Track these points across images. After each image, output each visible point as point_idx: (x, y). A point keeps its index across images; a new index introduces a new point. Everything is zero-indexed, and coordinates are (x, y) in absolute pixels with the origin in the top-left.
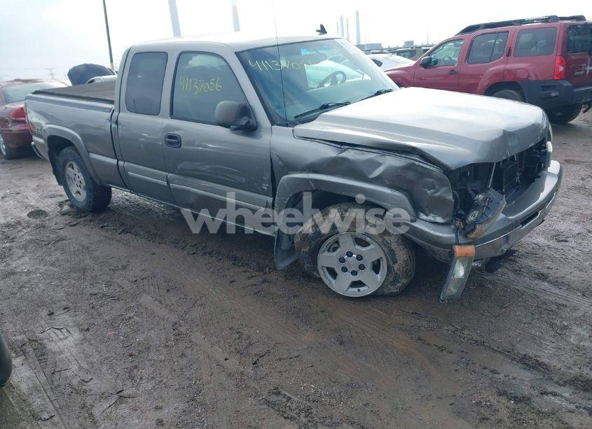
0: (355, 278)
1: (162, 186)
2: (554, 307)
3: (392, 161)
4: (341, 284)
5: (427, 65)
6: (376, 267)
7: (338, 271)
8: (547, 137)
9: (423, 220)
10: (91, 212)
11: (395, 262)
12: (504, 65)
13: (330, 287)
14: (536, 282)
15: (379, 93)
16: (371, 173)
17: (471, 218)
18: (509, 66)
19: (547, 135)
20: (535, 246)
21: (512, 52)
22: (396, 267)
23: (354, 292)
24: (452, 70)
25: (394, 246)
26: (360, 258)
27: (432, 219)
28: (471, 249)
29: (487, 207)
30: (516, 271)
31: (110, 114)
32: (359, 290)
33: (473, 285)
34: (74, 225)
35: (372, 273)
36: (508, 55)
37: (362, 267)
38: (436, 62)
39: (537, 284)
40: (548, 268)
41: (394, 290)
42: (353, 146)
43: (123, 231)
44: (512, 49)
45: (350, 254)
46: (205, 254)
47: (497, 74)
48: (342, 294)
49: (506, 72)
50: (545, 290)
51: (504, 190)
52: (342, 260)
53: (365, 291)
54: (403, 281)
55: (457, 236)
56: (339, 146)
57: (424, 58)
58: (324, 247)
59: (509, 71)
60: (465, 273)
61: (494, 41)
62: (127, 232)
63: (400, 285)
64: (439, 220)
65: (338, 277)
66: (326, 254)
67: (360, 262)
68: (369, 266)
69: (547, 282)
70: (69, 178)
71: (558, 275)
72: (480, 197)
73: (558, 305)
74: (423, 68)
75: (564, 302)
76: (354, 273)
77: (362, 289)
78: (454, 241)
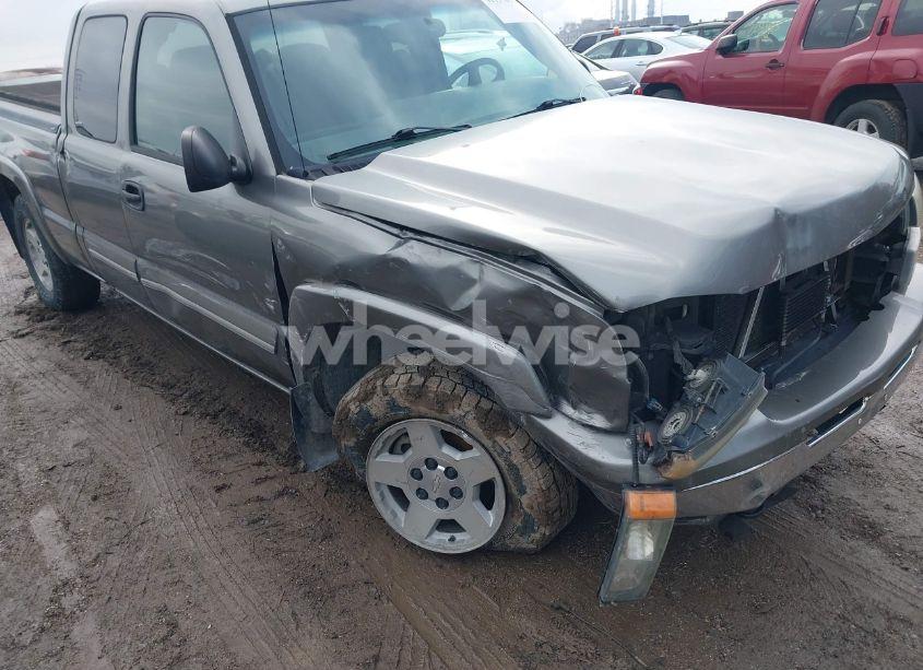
0: (443, 514)
1: (131, 279)
2: (879, 623)
3: (497, 277)
4: (416, 524)
5: (727, 50)
6: (486, 494)
7: (411, 495)
8: (907, 218)
9: (567, 416)
10: (63, 310)
11: (522, 491)
12: (872, 53)
13: (394, 527)
14: (852, 543)
15: (546, 106)
16: (455, 299)
17: (669, 430)
18: (880, 54)
19: (907, 208)
20: (868, 445)
21: (891, 26)
22: (525, 500)
23: (440, 542)
24: (775, 61)
25: (517, 459)
26: (451, 473)
27: (585, 417)
28: (666, 502)
29: (707, 408)
30: (814, 508)
31: (56, 136)
32: (452, 539)
33: (709, 540)
34: (23, 336)
35: (479, 506)
36: (881, 32)
37: (457, 493)
38: (746, 45)
39: (853, 551)
40: (887, 507)
41: (527, 542)
42: (420, 234)
43: (92, 355)
44: (891, 20)
45: (432, 464)
46: (204, 415)
47: (857, 68)
48: (417, 543)
49: (873, 66)
50: (867, 572)
51: (784, 343)
52: (416, 474)
53: (465, 542)
54: (542, 529)
55: (635, 464)
56: (395, 231)
57: (723, 37)
58: (378, 445)
59: (881, 64)
60: (655, 550)
61: (854, 8)
62: (99, 358)
63: (537, 536)
64: (599, 421)
65: (411, 508)
66: (386, 458)
67: (453, 483)
68: (470, 491)
69: (880, 546)
70: (32, 247)
71: (907, 530)
72: (701, 374)
73: (891, 618)
74: (720, 57)
75: (906, 611)
76: (441, 503)
77: (458, 536)
78: (630, 477)
